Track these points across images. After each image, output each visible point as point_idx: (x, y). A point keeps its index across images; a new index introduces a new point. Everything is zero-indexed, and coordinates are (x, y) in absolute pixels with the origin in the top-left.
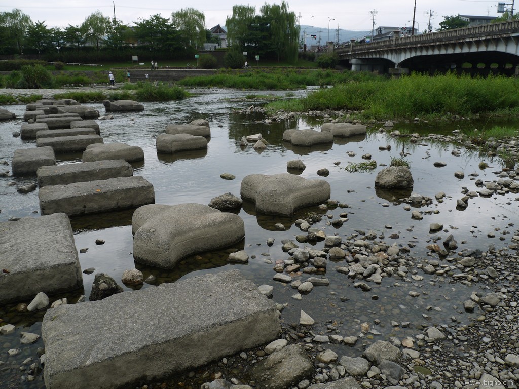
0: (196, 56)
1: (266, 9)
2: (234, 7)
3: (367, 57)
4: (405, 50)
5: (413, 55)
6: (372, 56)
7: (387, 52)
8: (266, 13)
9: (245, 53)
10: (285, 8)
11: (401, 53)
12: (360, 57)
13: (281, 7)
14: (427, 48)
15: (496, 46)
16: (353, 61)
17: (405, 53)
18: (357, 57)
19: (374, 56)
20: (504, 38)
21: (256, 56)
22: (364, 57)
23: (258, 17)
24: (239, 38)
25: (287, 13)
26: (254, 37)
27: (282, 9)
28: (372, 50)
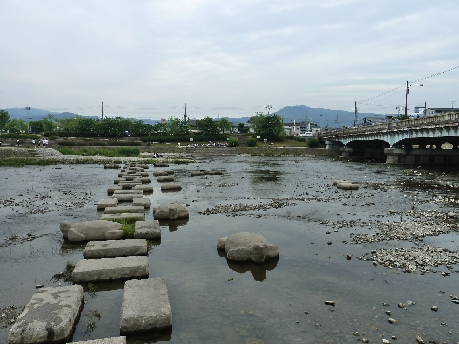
0: (228, 139)
4: (397, 133)
5: (351, 140)
9: (258, 137)
11: (347, 139)
16: (327, 142)
17: (398, 136)
18: (329, 140)
21: (265, 139)
28: (335, 136)
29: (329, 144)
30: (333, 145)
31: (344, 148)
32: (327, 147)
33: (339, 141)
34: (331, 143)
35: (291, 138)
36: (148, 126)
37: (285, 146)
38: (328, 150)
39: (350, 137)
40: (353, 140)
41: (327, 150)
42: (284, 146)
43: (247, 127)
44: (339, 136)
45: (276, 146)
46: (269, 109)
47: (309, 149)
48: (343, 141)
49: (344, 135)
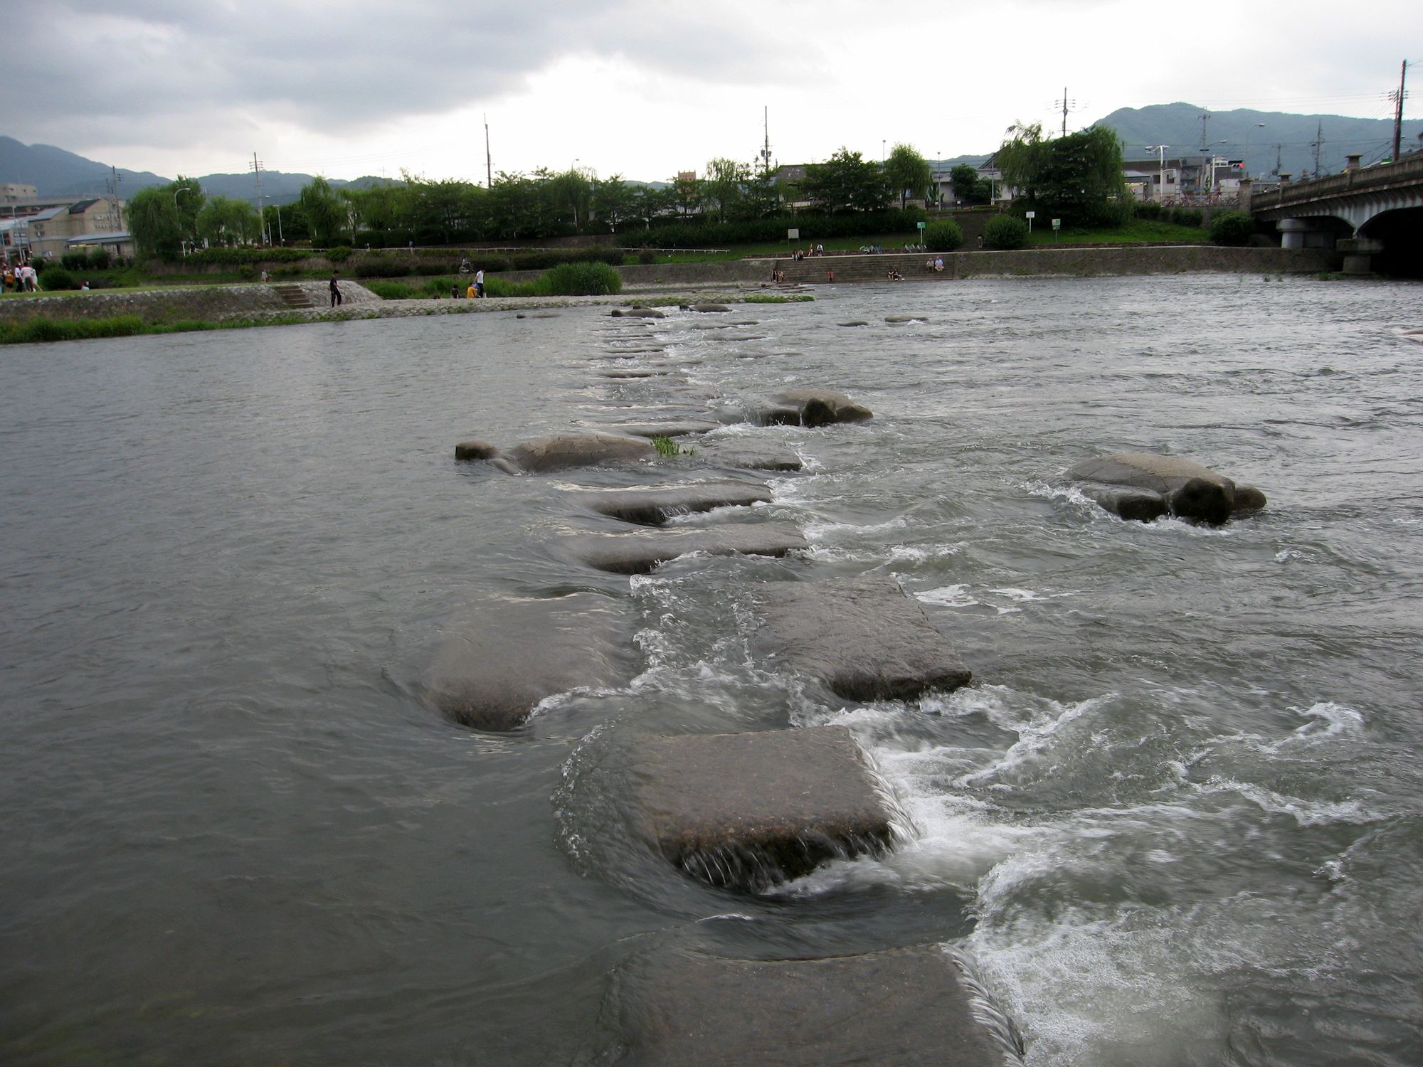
0: (920, 225)
4: (1369, 198)
6: (1318, 212)
7: (1342, 202)
11: (1363, 205)
12: (1301, 215)
16: (1284, 224)
17: (1370, 204)
18: (1294, 215)
19: (1322, 213)
21: (1054, 221)
22: (1310, 214)
28: (1315, 199)
29: (1292, 232)
30: (1305, 233)
31: (1353, 242)
32: (1286, 241)
33: (1334, 214)
34: (1300, 225)
35: (1150, 213)
36: (642, 194)
37: (1130, 244)
38: (1289, 251)
39: (1378, 197)
40: (1391, 206)
41: (1285, 251)
42: (1124, 245)
43: (988, 183)
44: (1335, 196)
45: (1094, 246)
46: (1065, 112)
47: (1217, 251)
48: (1347, 214)
49: (1356, 192)
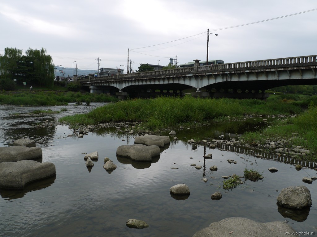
1: (30, 52)
2: (5, 49)
3: (100, 85)
4: (125, 82)
5: (130, 84)
6: (104, 84)
7: (114, 82)
8: (30, 54)
9: (15, 80)
10: (44, 53)
11: (122, 83)
12: (96, 85)
13: (41, 51)
14: (138, 81)
15: (179, 81)
16: (91, 87)
17: (125, 83)
18: (94, 85)
19: (105, 85)
20: (183, 77)
21: (24, 83)
22: (98, 85)
23: (24, 57)
24: (9, 70)
25: (45, 56)
26: (22, 69)
27: (42, 53)
28: (104, 81)
29: (93, 89)
30: (96, 90)
32: (91, 91)
